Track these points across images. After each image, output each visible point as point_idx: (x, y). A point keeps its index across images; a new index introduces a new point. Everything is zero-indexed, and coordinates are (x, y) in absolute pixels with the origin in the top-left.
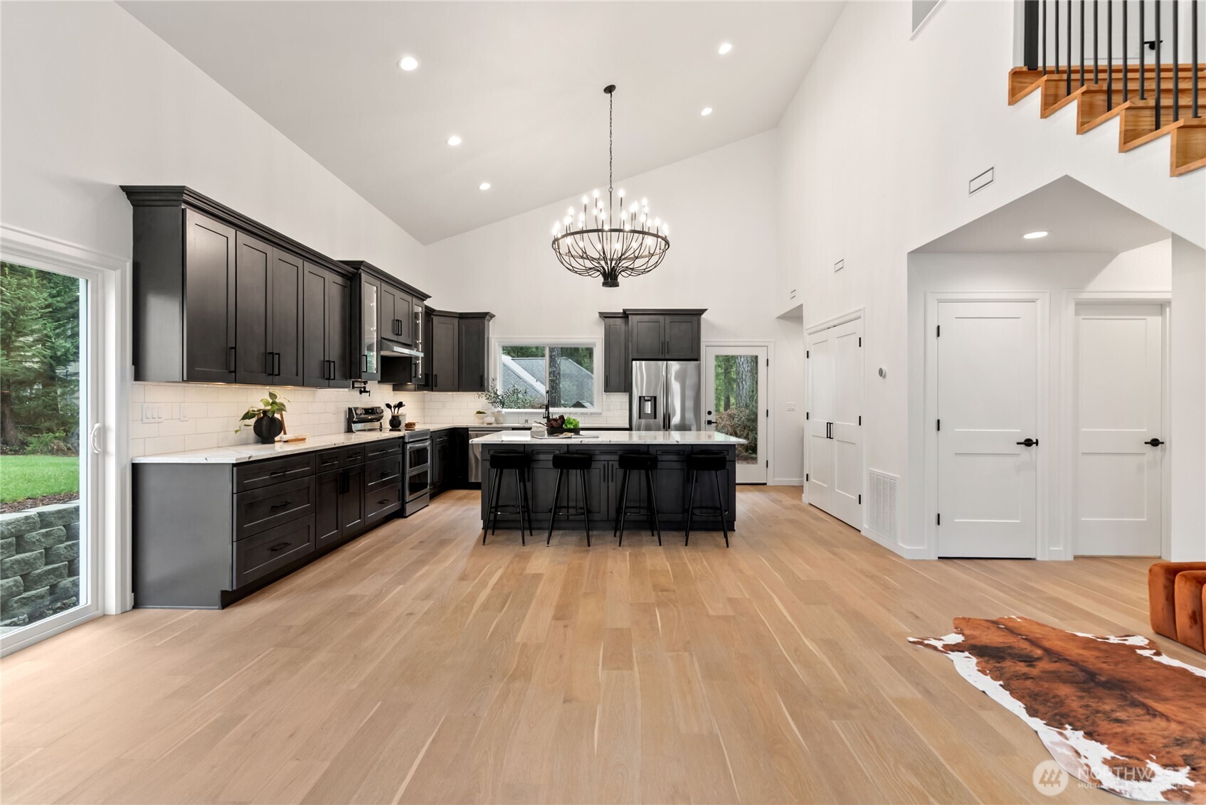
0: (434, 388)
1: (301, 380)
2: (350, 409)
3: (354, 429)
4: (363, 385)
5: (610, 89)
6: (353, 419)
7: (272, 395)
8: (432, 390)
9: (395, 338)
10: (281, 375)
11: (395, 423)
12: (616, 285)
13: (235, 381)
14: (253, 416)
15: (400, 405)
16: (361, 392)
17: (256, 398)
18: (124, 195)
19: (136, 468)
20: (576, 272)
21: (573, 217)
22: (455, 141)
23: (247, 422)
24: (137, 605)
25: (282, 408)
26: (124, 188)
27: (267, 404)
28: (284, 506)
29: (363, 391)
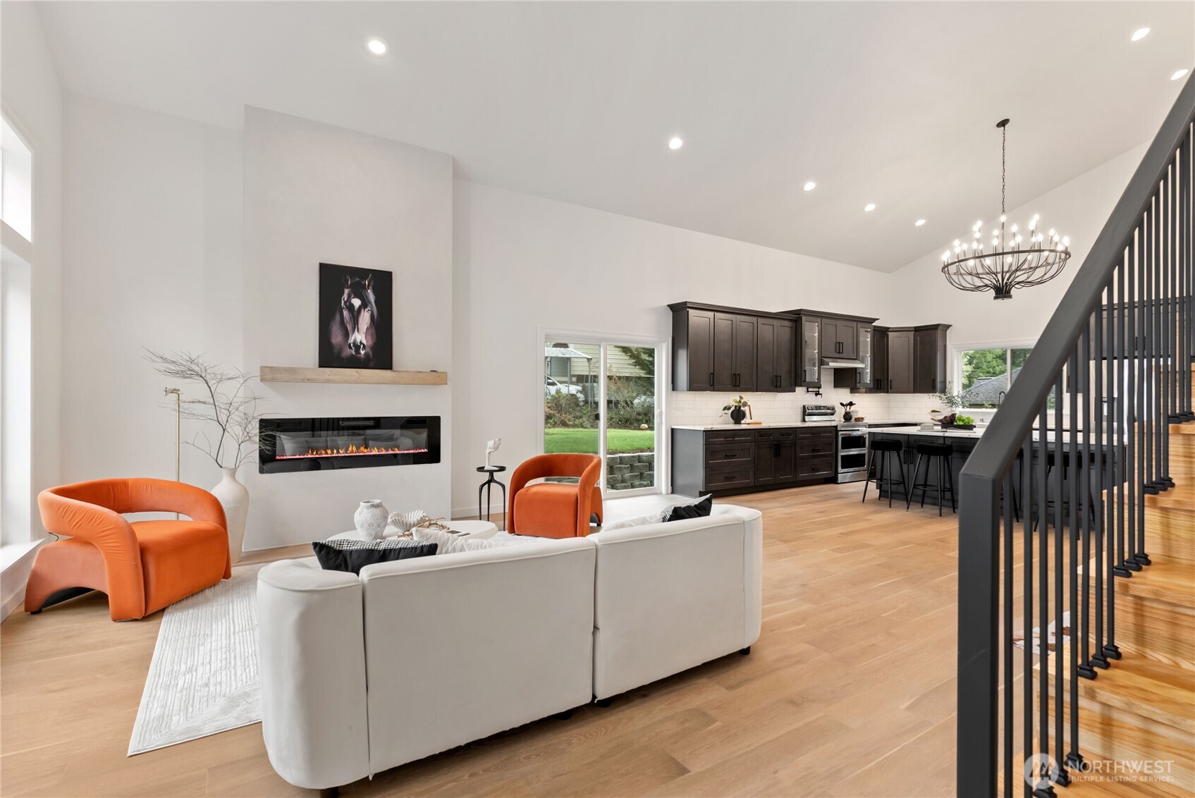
0: (889, 390)
1: (756, 388)
2: (804, 406)
3: (806, 420)
4: (817, 390)
5: (1003, 123)
6: (806, 412)
7: (741, 398)
8: (888, 392)
9: (838, 355)
10: (741, 386)
11: (847, 417)
12: (1010, 297)
13: (714, 390)
14: (729, 409)
15: (851, 404)
16: (816, 395)
17: (731, 398)
18: (669, 308)
19: (672, 430)
20: (968, 290)
21: (959, 247)
22: (870, 207)
23: (726, 411)
24: (672, 493)
25: (745, 404)
26: (668, 306)
27: (736, 402)
28: (733, 456)
29: (817, 394)
